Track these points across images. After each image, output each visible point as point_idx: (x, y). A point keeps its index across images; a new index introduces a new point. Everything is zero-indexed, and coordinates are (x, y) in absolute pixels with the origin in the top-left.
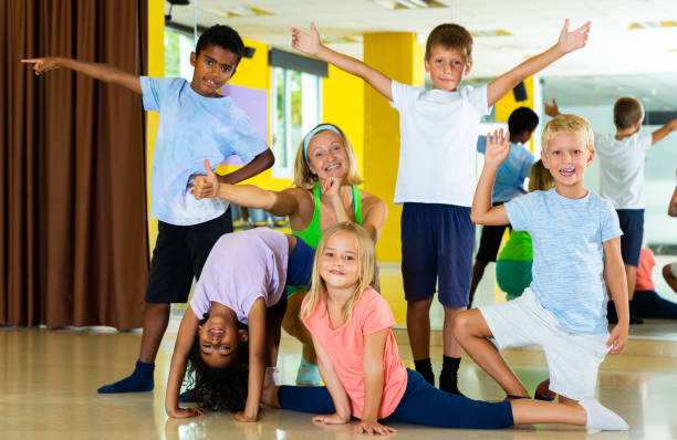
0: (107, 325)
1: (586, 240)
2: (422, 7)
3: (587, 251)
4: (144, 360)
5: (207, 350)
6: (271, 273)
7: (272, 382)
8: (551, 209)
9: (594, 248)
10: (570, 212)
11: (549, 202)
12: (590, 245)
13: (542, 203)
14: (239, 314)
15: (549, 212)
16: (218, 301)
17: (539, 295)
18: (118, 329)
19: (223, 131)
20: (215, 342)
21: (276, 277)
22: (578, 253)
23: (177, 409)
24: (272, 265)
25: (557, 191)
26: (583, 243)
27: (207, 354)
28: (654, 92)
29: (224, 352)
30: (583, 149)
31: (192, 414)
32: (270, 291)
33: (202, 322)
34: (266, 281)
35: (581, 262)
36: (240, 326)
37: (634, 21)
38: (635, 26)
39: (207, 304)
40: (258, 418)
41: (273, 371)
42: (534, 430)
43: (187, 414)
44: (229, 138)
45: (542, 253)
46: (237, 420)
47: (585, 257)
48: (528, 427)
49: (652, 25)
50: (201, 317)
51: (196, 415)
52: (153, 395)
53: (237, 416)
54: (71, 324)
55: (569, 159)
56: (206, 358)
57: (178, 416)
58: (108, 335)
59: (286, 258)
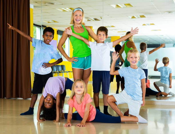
0: (21, 98)
1: (138, 79)
2: (94, 21)
3: (138, 81)
4: (31, 107)
5: (46, 104)
6: (61, 86)
7: (62, 112)
8: (130, 71)
9: (140, 80)
10: (134, 72)
11: (129, 69)
12: (139, 80)
13: (127, 70)
14: (54, 96)
15: (129, 72)
16: (49, 93)
17: (127, 91)
18: (24, 98)
19: (52, 53)
20: (48, 102)
21: (62, 87)
22: (136, 82)
23: (40, 119)
24: (61, 84)
25: (131, 67)
26: (137, 79)
27: (46, 105)
28: (148, 40)
29: (50, 105)
30: (138, 57)
31: (43, 120)
32: (61, 91)
33: (45, 98)
34: (60, 88)
35: (137, 84)
36: (54, 99)
37: (144, 23)
38: (144, 25)
39: (47, 94)
40: (59, 121)
41: (62, 110)
42: (125, 123)
43: (42, 120)
44: (52, 55)
45: (127, 82)
46: (54, 122)
47: (138, 83)
48: (124, 122)
49: (148, 24)
50: (45, 97)
51: (45, 120)
52: (33, 115)
53: (54, 121)
54: (12, 97)
55: (134, 59)
56: (45, 106)
57: (40, 121)
58: (21, 100)
59: (65, 83)
